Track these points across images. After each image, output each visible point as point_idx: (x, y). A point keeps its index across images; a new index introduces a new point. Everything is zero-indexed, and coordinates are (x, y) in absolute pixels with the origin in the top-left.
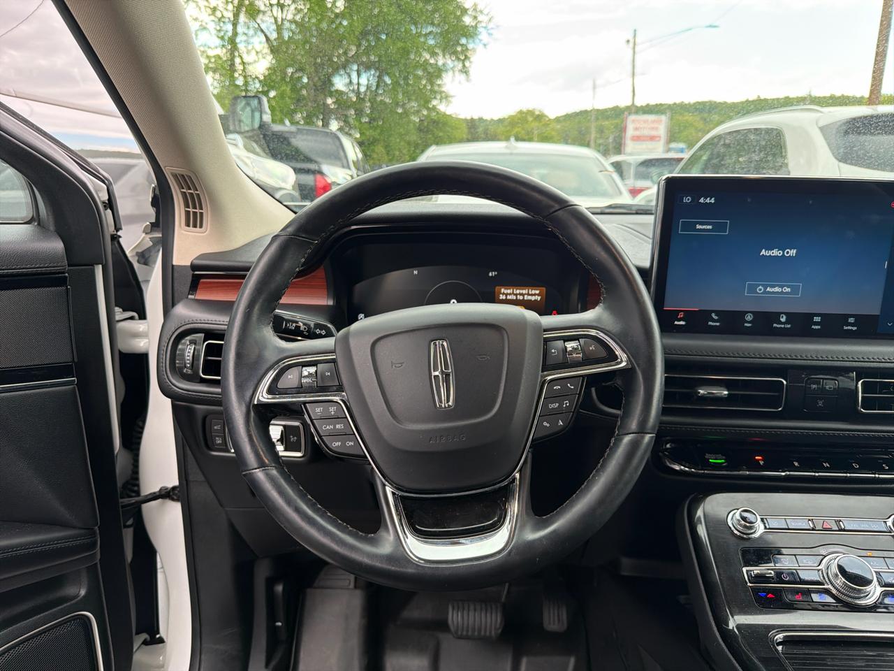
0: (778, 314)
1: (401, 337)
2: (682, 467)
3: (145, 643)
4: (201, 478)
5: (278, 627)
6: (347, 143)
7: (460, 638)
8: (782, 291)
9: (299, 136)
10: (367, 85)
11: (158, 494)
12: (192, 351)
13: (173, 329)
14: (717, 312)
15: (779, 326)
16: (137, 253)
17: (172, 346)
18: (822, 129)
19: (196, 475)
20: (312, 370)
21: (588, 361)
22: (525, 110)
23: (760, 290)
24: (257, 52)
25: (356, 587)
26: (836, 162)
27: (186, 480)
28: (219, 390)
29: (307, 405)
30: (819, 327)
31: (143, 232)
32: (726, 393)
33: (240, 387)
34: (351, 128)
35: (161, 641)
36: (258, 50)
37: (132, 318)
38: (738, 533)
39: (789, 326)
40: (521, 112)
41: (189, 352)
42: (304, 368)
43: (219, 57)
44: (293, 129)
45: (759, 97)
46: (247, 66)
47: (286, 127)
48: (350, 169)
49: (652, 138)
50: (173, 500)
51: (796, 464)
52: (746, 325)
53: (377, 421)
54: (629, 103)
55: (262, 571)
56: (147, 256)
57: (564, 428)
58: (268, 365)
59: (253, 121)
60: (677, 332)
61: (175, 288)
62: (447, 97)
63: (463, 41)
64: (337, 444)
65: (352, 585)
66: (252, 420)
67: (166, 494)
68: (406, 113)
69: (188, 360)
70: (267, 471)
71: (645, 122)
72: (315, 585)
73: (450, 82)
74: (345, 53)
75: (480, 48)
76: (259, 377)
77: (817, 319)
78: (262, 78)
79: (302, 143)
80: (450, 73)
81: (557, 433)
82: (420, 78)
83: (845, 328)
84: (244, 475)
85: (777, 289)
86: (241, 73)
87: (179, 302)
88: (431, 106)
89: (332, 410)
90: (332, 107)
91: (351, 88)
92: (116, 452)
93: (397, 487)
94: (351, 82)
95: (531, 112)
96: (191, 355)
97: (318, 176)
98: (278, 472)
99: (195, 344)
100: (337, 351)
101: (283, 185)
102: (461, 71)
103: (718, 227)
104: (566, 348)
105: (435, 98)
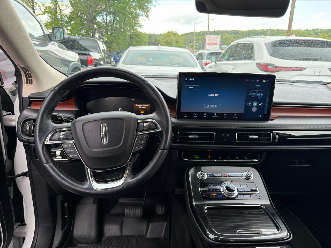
0: (214, 113)
1: (92, 123)
2: (187, 160)
3: (19, 225)
4: (35, 168)
5: (66, 217)
6: (100, 43)
7: (129, 218)
8: (215, 106)
9: (81, 41)
10: (110, 20)
11: (21, 174)
12: (29, 126)
13: (22, 119)
14: (196, 113)
15: (214, 117)
16: (10, 92)
17: (22, 125)
18: (265, 44)
19: (34, 168)
20: (64, 133)
21: (150, 129)
22: (170, 31)
23: (208, 106)
24: (66, 6)
25: (94, 203)
26: (269, 56)
27: (31, 169)
28: (34, 139)
29: (62, 144)
30: (226, 117)
31: (12, 85)
32: (197, 137)
33: (40, 139)
34: (103, 36)
35: (25, 225)
36: (66, 5)
37: (10, 114)
38: (200, 179)
39: (217, 117)
40: (168, 32)
41: (28, 127)
42: (61, 133)
43: (50, 7)
44: (79, 38)
45: (253, 29)
46: (62, 11)
47: (77, 37)
48: (101, 53)
49: (215, 44)
50: (27, 176)
51: (220, 158)
52: (205, 116)
53: (84, 148)
54: (207, 30)
55: (59, 199)
56: (14, 92)
57: (142, 149)
58: (49, 132)
59: (61, 36)
60: (184, 119)
61: (24, 104)
62: (140, 26)
63: (146, 4)
64: (71, 156)
65: (93, 203)
66: (44, 149)
67: (24, 174)
68: (125, 32)
69: (28, 129)
70: (50, 165)
71: (212, 37)
72: (80, 203)
73: (142, 20)
74: (101, 7)
75: (153, 7)
76: (46, 136)
77: (225, 115)
78: (68, 16)
79: (83, 43)
80: (142, 17)
81: (140, 150)
82: (130, 18)
83: (234, 117)
84: (42, 166)
85: (213, 106)
86: (59, 13)
87: (25, 109)
88: (134, 29)
89: (70, 145)
90: (96, 28)
91: (104, 21)
92: (5, 161)
93: (91, 168)
94: (103, 19)
95: (172, 33)
96: (29, 127)
97: (88, 56)
98: (53, 164)
99: (30, 124)
100: (72, 127)
101: (74, 60)
102: (146, 16)
103: (195, 87)
104: (144, 125)
105: (136, 26)
